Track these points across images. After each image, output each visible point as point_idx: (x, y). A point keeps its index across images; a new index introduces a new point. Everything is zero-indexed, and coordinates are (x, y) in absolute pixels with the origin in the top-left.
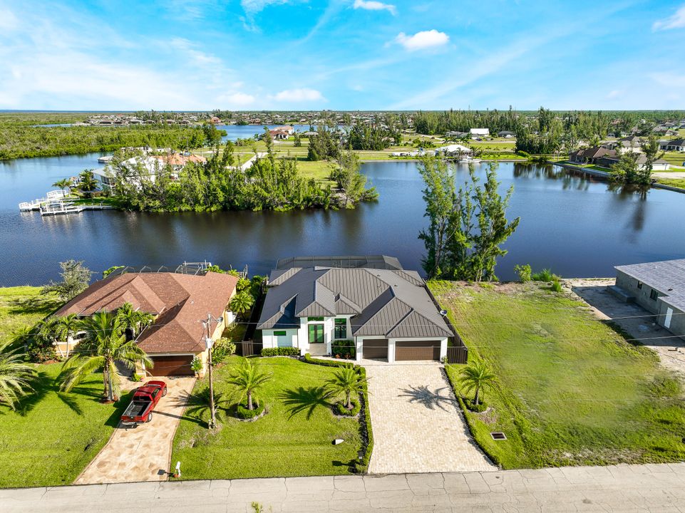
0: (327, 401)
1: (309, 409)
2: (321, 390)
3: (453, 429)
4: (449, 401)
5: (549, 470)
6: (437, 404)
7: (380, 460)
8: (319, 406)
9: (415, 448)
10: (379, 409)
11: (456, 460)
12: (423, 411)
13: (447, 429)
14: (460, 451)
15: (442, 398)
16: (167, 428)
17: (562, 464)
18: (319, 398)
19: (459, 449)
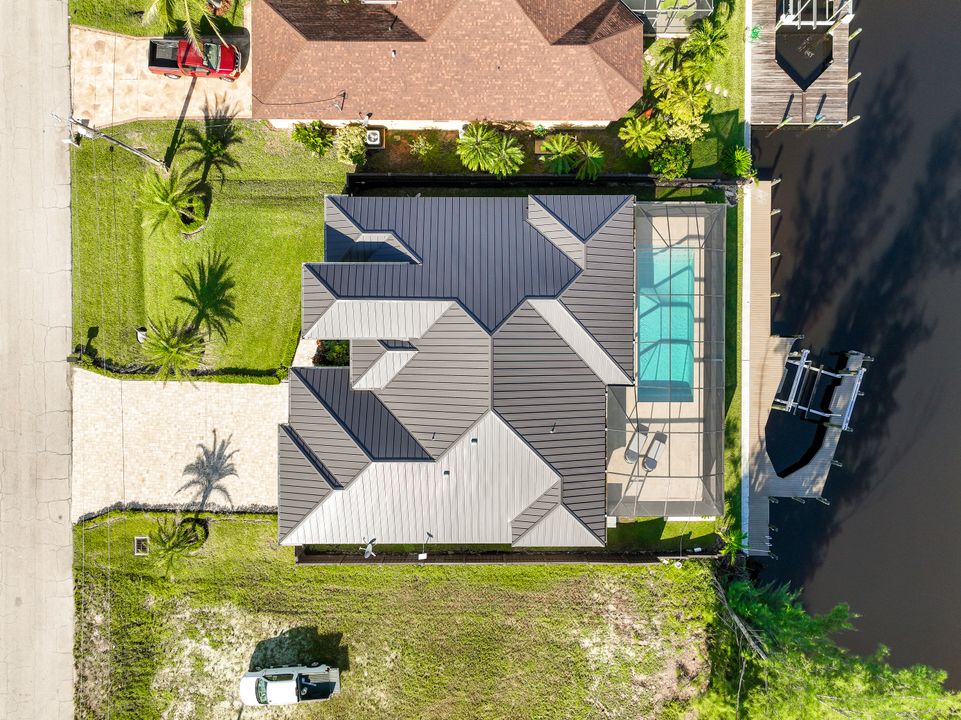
0: (203, 321)
1: (191, 297)
2: (229, 316)
3: (143, 489)
4: (200, 499)
5: (71, 583)
6: (194, 482)
7: (94, 384)
8: (195, 313)
9: (111, 430)
10: (187, 395)
11: (89, 477)
12: (179, 457)
13: (143, 481)
14: (104, 486)
15: (206, 492)
16: (162, 106)
17: (81, 605)
18: (209, 312)
19: (108, 486)
